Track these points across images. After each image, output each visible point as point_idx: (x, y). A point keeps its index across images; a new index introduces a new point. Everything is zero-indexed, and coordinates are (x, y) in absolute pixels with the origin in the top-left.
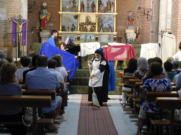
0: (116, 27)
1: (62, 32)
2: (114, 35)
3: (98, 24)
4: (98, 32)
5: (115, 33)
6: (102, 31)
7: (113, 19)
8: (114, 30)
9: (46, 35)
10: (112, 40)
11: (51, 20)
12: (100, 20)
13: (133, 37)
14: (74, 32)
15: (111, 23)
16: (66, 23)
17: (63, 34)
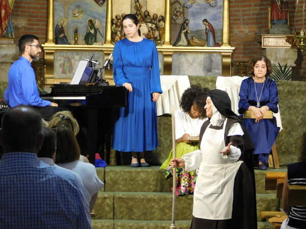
0: (230, 28)
1: (54, 45)
2: (224, 56)
3: (171, 19)
4: (171, 47)
5: (227, 48)
6: (186, 43)
7: (219, 4)
8: (222, 40)
9: (5, 56)
10: (217, 71)
11: (19, 7)
12: (177, 6)
13: (285, 59)
14: (95, 46)
15: (215, 18)
16: (67, 17)
17: (58, 53)
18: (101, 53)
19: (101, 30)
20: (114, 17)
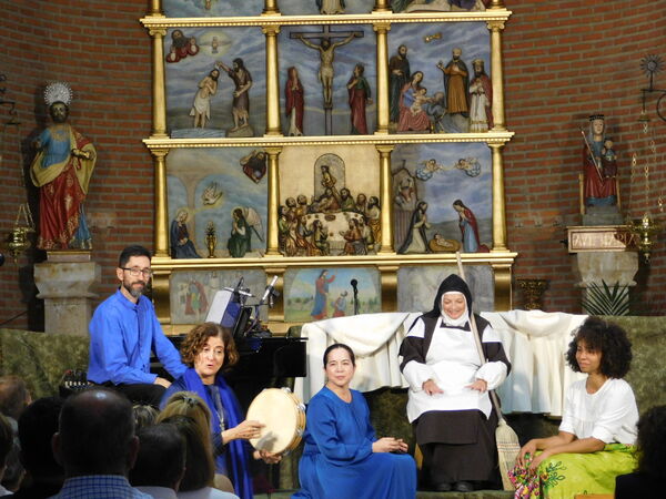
1: (169, 260)
2: (497, 271)
4: (394, 255)
5: (501, 255)
6: (422, 247)
7: (484, 170)
8: (492, 239)
9: (75, 284)
10: (484, 299)
12: (403, 177)
13: (617, 273)
15: (476, 197)
16: (192, 207)
17: (178, 276)
18: (261, 273)
19: (259, 228)
20: (283, 203)
